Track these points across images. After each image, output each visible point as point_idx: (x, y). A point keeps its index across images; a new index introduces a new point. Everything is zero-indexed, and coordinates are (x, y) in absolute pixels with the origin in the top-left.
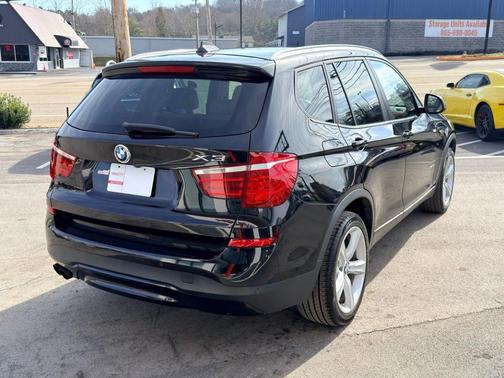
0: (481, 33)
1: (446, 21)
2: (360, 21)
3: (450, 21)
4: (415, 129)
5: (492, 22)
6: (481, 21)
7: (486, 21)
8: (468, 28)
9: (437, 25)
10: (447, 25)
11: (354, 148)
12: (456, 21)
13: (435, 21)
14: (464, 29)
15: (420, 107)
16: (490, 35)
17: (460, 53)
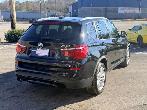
0: (137, 12)
1: (126, 8)
2: (97, 7)
3: (127, 8)
4: (118, 41)
5: (141, 8)
6: (137, 8)
7: (139, 8)
8: (133, 10)
9: (122, 9)
10: (126, 9)
11: (102, 45)
12: (129, 8)
13: (122, 8)
14: (131, 11)
15: (120, 35)
16: (140, 13)
17: (130, 19)
